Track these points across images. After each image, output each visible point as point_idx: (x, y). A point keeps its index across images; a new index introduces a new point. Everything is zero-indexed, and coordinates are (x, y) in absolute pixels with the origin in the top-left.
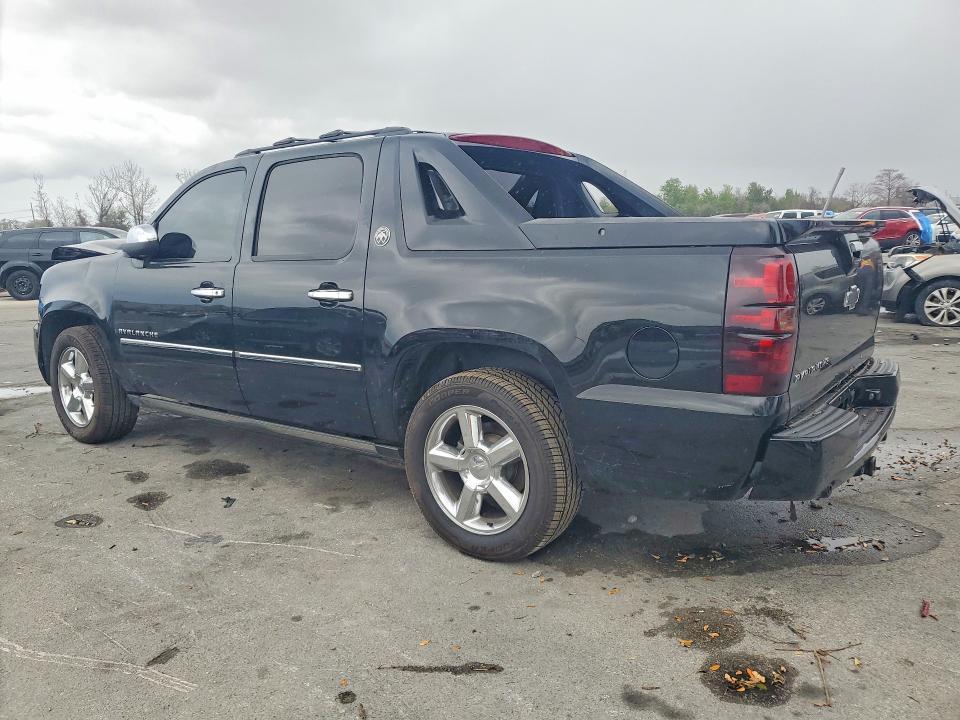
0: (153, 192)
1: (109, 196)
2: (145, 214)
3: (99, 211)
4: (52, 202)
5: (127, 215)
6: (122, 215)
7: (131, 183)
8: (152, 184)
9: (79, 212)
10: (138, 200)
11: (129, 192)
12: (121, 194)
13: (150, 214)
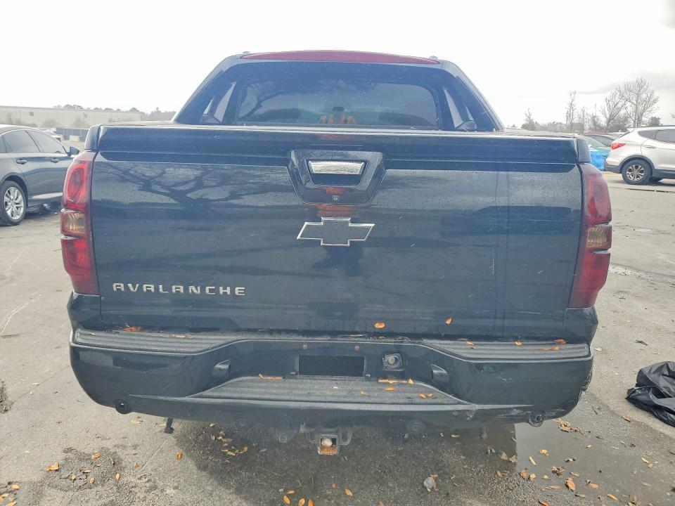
0: (655, 101)
1: (619, 106)
2: (644, 119)
3: (608, 116)
4: (578, 111)
5: (630, 119)
6: (626, 119)
7: (638, 95)
8: (656, 94)
9: (594, 117)
10: (640, 108)
11: (635, 103)
12: (628, 104)
13: (647, 119)
